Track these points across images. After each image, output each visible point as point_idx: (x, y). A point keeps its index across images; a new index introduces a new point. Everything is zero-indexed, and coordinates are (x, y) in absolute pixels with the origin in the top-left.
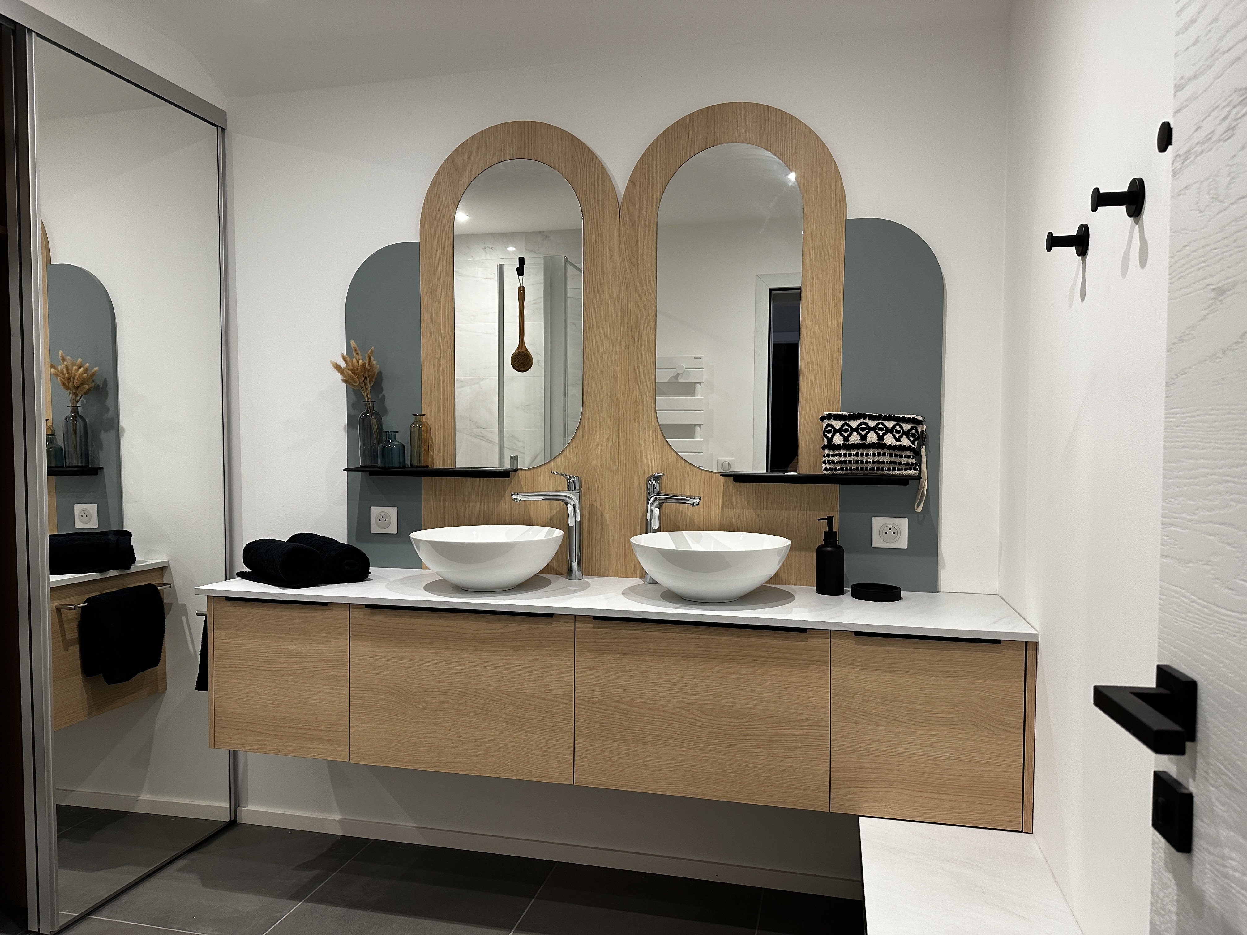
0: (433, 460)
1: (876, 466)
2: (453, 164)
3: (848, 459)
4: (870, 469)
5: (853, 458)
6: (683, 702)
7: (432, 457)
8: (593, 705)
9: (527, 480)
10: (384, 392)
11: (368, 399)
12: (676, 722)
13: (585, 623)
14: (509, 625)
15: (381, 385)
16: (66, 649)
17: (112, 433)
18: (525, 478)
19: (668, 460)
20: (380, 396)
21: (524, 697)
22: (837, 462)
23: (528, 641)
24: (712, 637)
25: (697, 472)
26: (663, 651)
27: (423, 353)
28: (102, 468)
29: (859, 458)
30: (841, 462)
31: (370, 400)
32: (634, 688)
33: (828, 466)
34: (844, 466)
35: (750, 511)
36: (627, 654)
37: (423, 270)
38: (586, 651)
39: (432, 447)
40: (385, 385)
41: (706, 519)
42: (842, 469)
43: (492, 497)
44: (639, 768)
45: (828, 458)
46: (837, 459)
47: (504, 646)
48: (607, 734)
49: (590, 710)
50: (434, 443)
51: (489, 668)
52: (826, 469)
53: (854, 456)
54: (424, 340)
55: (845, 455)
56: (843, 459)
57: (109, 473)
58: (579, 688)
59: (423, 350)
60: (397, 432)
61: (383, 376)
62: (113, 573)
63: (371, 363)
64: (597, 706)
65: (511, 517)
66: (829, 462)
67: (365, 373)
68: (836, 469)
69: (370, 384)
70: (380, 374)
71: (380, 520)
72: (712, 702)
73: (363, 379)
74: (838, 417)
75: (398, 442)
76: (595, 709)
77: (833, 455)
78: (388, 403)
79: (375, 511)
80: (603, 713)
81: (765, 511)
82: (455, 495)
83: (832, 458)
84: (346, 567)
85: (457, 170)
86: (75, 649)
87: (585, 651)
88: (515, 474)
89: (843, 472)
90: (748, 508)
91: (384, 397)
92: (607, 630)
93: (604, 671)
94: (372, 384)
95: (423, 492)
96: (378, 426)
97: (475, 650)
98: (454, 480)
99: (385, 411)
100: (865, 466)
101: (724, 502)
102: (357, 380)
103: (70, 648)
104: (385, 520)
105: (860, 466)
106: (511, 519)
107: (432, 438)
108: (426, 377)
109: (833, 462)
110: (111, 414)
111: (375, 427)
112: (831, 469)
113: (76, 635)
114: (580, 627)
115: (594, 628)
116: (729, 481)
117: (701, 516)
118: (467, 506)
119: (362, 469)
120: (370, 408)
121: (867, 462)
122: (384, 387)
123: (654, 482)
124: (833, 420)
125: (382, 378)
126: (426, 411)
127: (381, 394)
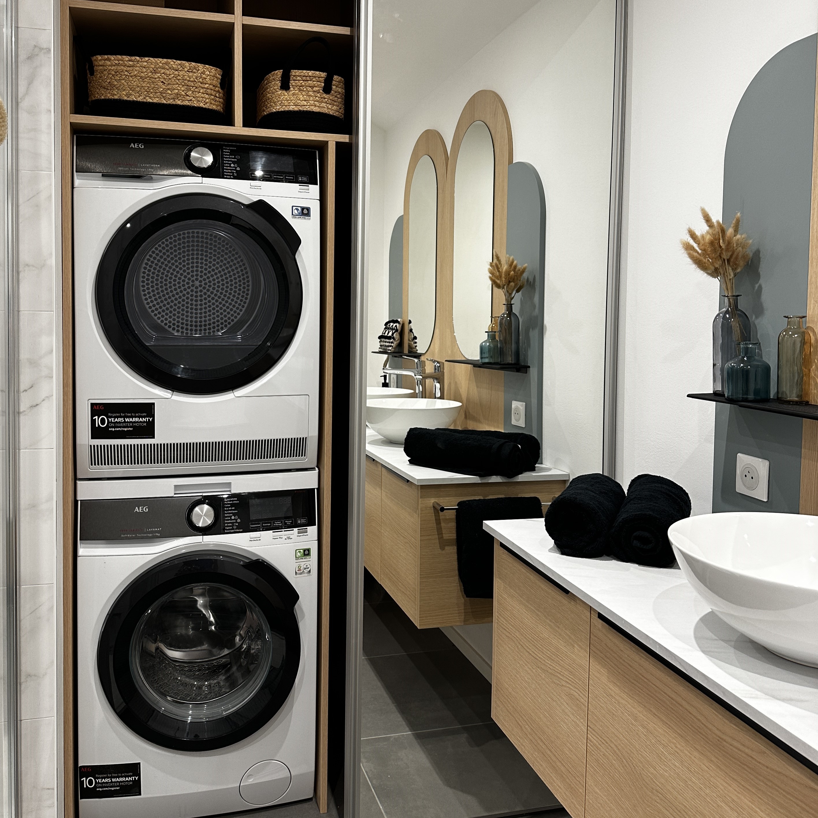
10: (762, 281)
15: (758, 270)
16: (442, 548)
27: (813, 214)
28: (529, 367)
31: (731, 294)
40: (763, 269)
59: (814, 209)
61: (761, 255)
62: (495, 479)
69: (734, 270)
70: (757, 254)
71: (746, 476)
78: (766, 297)
79: (742, 460)
84: (635, 541)
86: (452, 551)
91: (760, 287)
95: (801, 444)
96: (742, 333)
99: (759, 310)
103: (446, 548)
110: (537, 311)
111: (736, 334)
113: (454, 536)
120: (731, 307)
122: (761, 273)
125: (759, 258)
126: (812, 310)
127: (757, 283)
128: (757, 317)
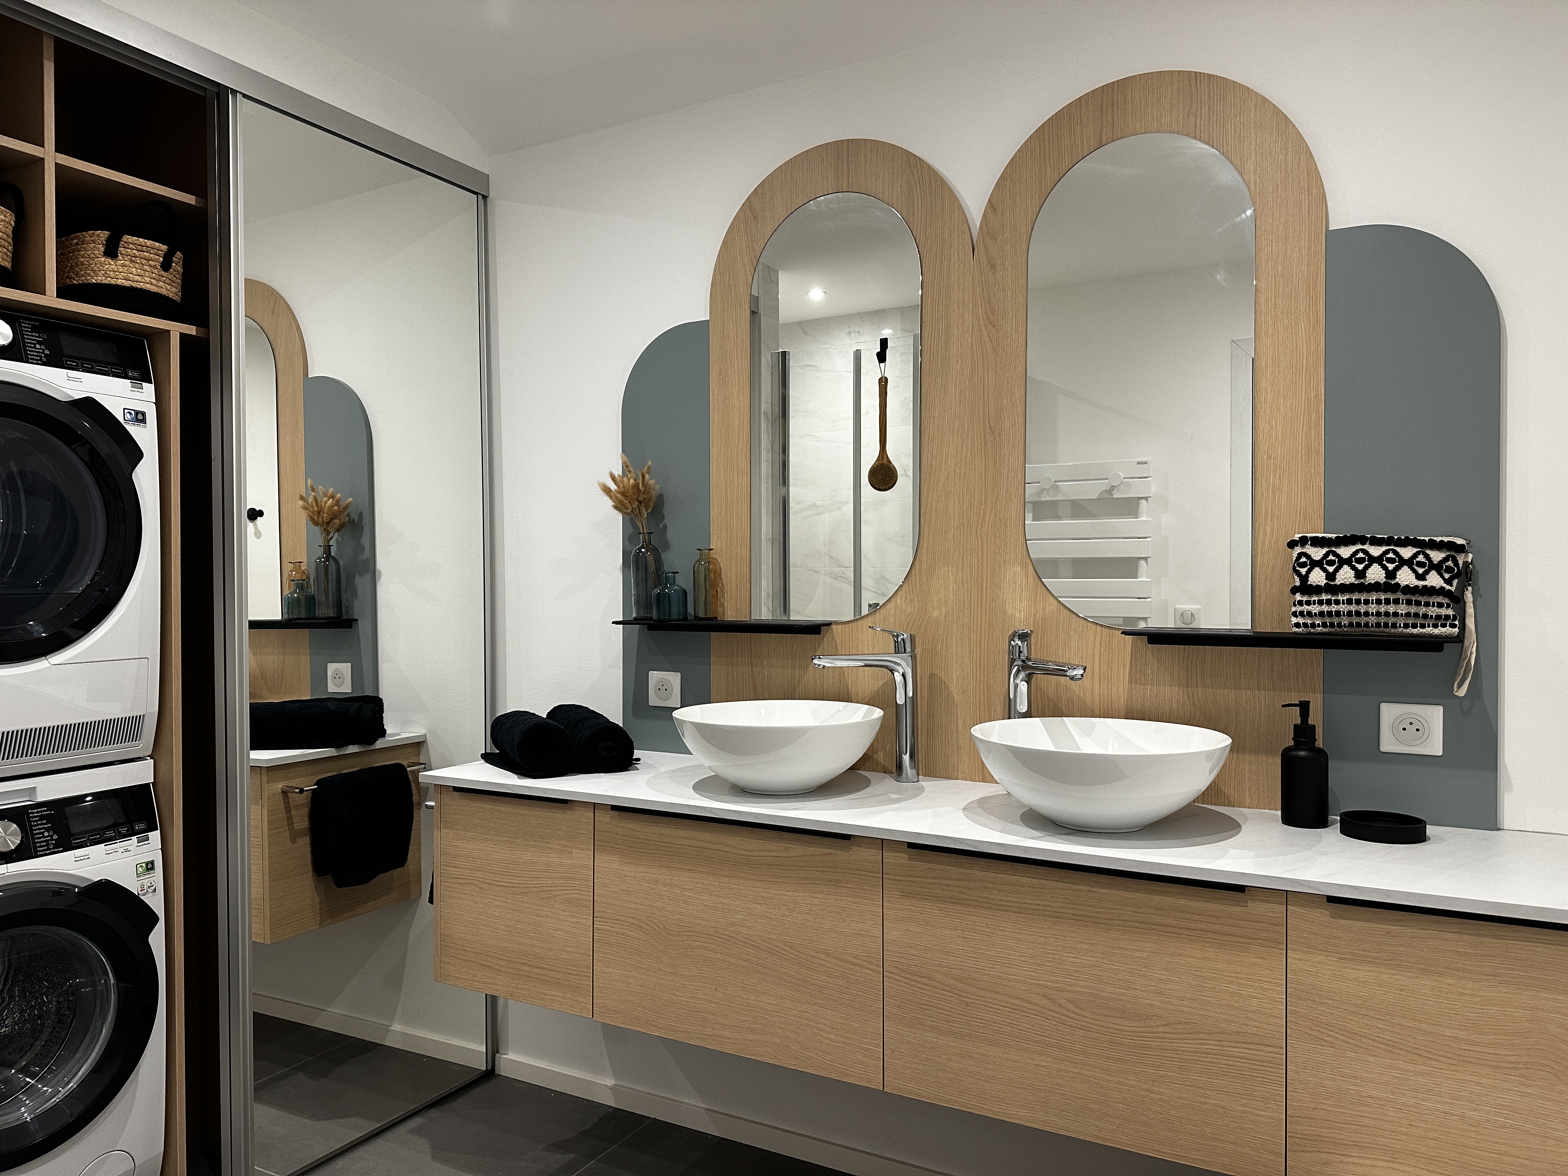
0: (724, 610)
1: (1383, 620)
2: (751, 211)
3: (1334, 608)
4: (1372, 624)
5: (1343, 606)
6: (1045, 986)
7: (723, 605)
8: (909, 976)
9: (843, 637)
10: (666, 521)
11: (643, 531)
12: (1035, 1015)
13: (896, 852)
14: (791, 846)
15: (662, 511)
16: (293, 841)
17: (367, 578)
18: (840, 635)
19: (1044, 609)
20: (661, 525)
21: (813, 953)
22: (1315, 613)
23: (818, 871)
24: (1089, 888)
25: (1089, 628)
26: (1013, 904)
27: (713, 467)
28: (356, 620)
29: (1353, 608)
30: (1321, 614)
31: (645, 531)
32: (970, 957)
33: (1300, 620)
34: (1328, 620)
35: (1176, 689)
36: (959, 904)
37: (713, 357)
38: (900, 894)
39: (722, 591)
40: (667, 511)
41: (1104, 700)
42: (1324, 625)
43: (798, 661)
44: (978, 1079)
45: (1300, 608)
46: (1315, 609)
47: (785, 877)
48: (930, 1022)
49: (906, 984)
50: (725, 587)
51: (765, 906)
52: (1297, 625)
53: (1343, 603)
54: (714, 450)
55: (1329, 602)
56: (1325, 608)
57: (363, 625)
58: (889, 947)
59: (713, 463)
60: (677, 573)
61: (664, 499)
62: (352, 749)
63: (645, 484)
64: (916, 978)
65: (823, 689)
66: (1302, 614)
67: (639, 496)
68: (1313, 625)
69: (647, 510)
70: (660, 497)
71: (659, 689)
72: (1089, 991)
73: (637, 503)
74: (1317, 542)
75: (678, 586)
76: (913, 983)
77: (1308, 603)
78: (671, 534)
79: (655, 676)
80: (924, 989)
81: (1200, 690)
82: (751, 657)
83: (1307, 607)
84: (602, 752)
85: (755, 218)
86: (305, 843)
87: (896, 893)
88: (828, 629)
89: (1326, 630)
90: (1172, 685)
91: (665, 526)
92: (929, 865)
93: (925, 927)
94: (649, 511)
95: (712, 652)
96: (655, 565)
97: (748, 879)
98: (750, 636)
99: (666, 546)
100: (1363, 620)
101: (1133, 674)
102: (628, 505)
103: (298, 840)
104: (666, 690)
105: (1355, 620)
106: (823, 693)
107: (722, 580)
108: (714, 499)
109: (1309, 614)
110: (367, 554)
111: (652, 567)
112: (1305, 625)
113: (306, 824)
114: (891, 857)
115: (909, 860)
116: (1139, 642)
117: (1096, 696)
118: (766, 672)
119: (636, 621)
120: (646, 542)
121: (1367, 614)
122: (665, 514)
123: (1020, 643)
124: (1309, 547)
125: (663, 502)
126: (715, 544)
127: (662, 523)
128: (663, 552)
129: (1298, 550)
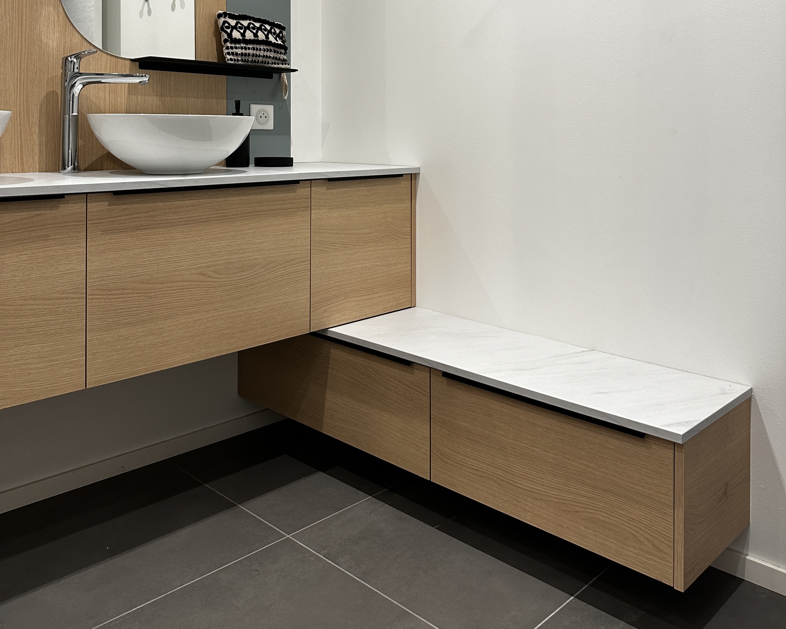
29: (255, 52)
30: (242, 54)
34: (243, 58)
38: (101, 233)
41: (112, 106)
42: (242, 61)
45: (231, 50)
46: (239, 51)
52: (231, 59)
53: (251, 49)
55: (245, 48)
56: (244, 51)
58: (91, 276)
66: (233, 54)
68: (238, 60)
74: (232, 17)
81: (168, 98)
83: (235, 50)
87: (98, 233)
90: (153, 95)
100: (257, 59)
112: (235, 60)
114: (92, 205)
123: (75, 60)
124: (228, 18)
129: (222, 20)
